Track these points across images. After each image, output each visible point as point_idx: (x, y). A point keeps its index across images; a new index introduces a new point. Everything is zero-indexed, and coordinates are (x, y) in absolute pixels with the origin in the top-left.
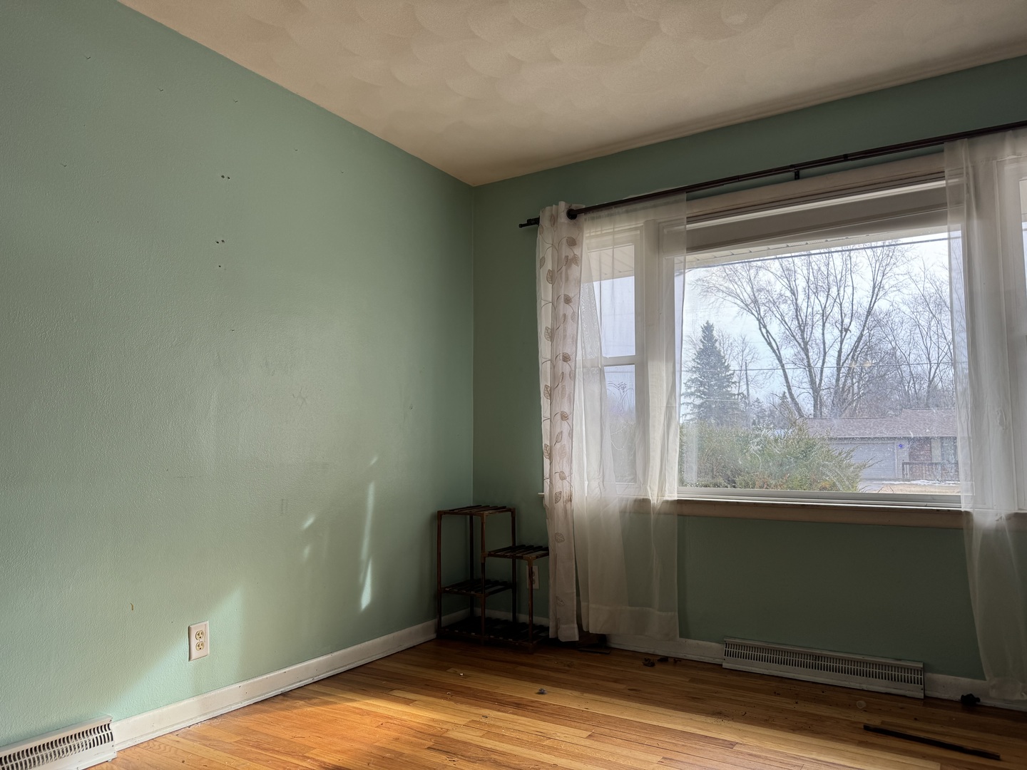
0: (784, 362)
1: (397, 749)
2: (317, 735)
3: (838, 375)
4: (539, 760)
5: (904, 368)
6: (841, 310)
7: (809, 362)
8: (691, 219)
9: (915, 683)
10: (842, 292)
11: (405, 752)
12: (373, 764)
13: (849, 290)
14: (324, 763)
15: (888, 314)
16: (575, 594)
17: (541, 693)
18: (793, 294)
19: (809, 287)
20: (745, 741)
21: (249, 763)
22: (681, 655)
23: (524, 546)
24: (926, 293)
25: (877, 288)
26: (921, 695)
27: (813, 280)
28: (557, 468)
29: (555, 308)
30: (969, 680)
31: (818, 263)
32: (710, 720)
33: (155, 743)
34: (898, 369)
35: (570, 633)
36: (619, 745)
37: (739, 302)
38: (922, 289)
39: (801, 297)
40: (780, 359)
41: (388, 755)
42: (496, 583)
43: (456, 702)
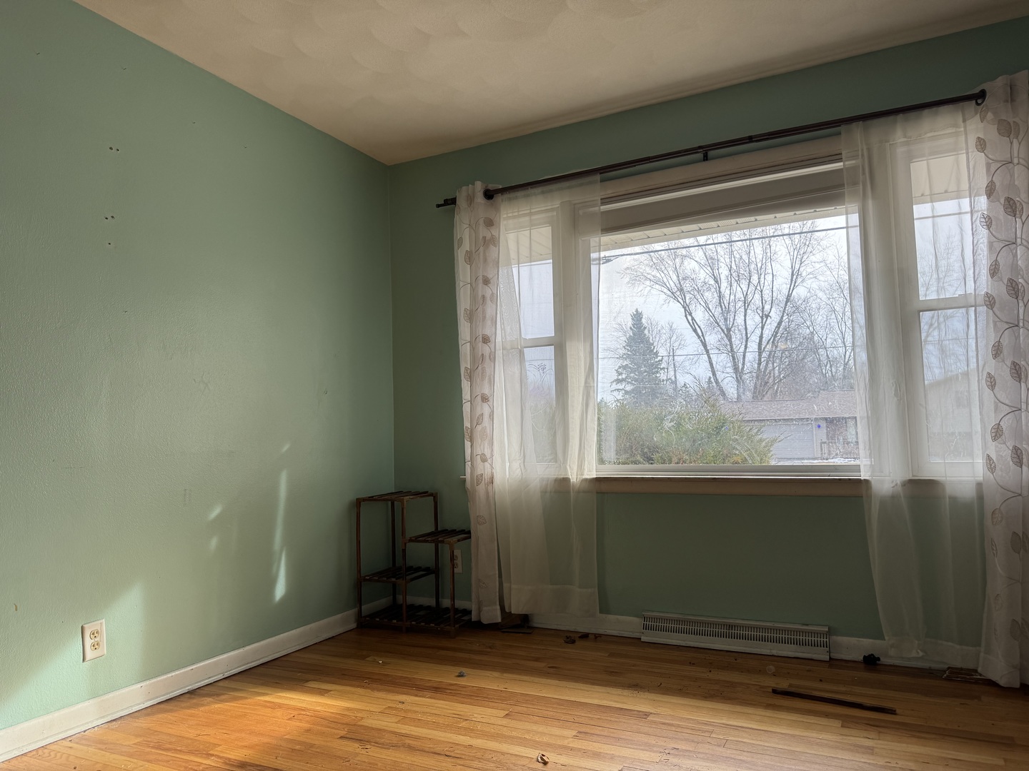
0: (708, 348)
1: (307, 741)
2: (224, 731)
3: (760, 360)
4: (454, 742)
5: (822, 351)
6: (762, 297)
7: (732, 347)
8: (605, 201)
9: (821, 646)
10: (762, 279)
11: (316, 742)
12: (281, 757)
13: (769, 278)
14: (229, 759)
15: (806, 300)
16: (497, 576)
17: (461, 675)
18: (717, 282)
19: (731, 275)
20: (658, 711)
21: (147, 765)
22: (601, 631)
23: (447, 530)
24: (840, 280)
25: (795, 275)
26: (827, 658)
27: (735, 268)
28: (478, 451)
29: (473, 289)
30: (871, 640)
31: (740, 251)
32: (626, 692)
33: (46, 751)
34: (815, 353)
35: (492, 614)
36: (536, 723)
37: (666, 290)
38: (836, 276)
39: (724, 285)
40: (704, 345)
41: (298, 747)
42: (419, 569)
43: (373, 689)
